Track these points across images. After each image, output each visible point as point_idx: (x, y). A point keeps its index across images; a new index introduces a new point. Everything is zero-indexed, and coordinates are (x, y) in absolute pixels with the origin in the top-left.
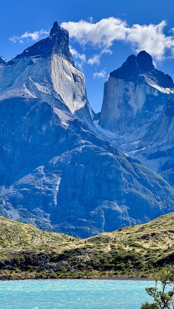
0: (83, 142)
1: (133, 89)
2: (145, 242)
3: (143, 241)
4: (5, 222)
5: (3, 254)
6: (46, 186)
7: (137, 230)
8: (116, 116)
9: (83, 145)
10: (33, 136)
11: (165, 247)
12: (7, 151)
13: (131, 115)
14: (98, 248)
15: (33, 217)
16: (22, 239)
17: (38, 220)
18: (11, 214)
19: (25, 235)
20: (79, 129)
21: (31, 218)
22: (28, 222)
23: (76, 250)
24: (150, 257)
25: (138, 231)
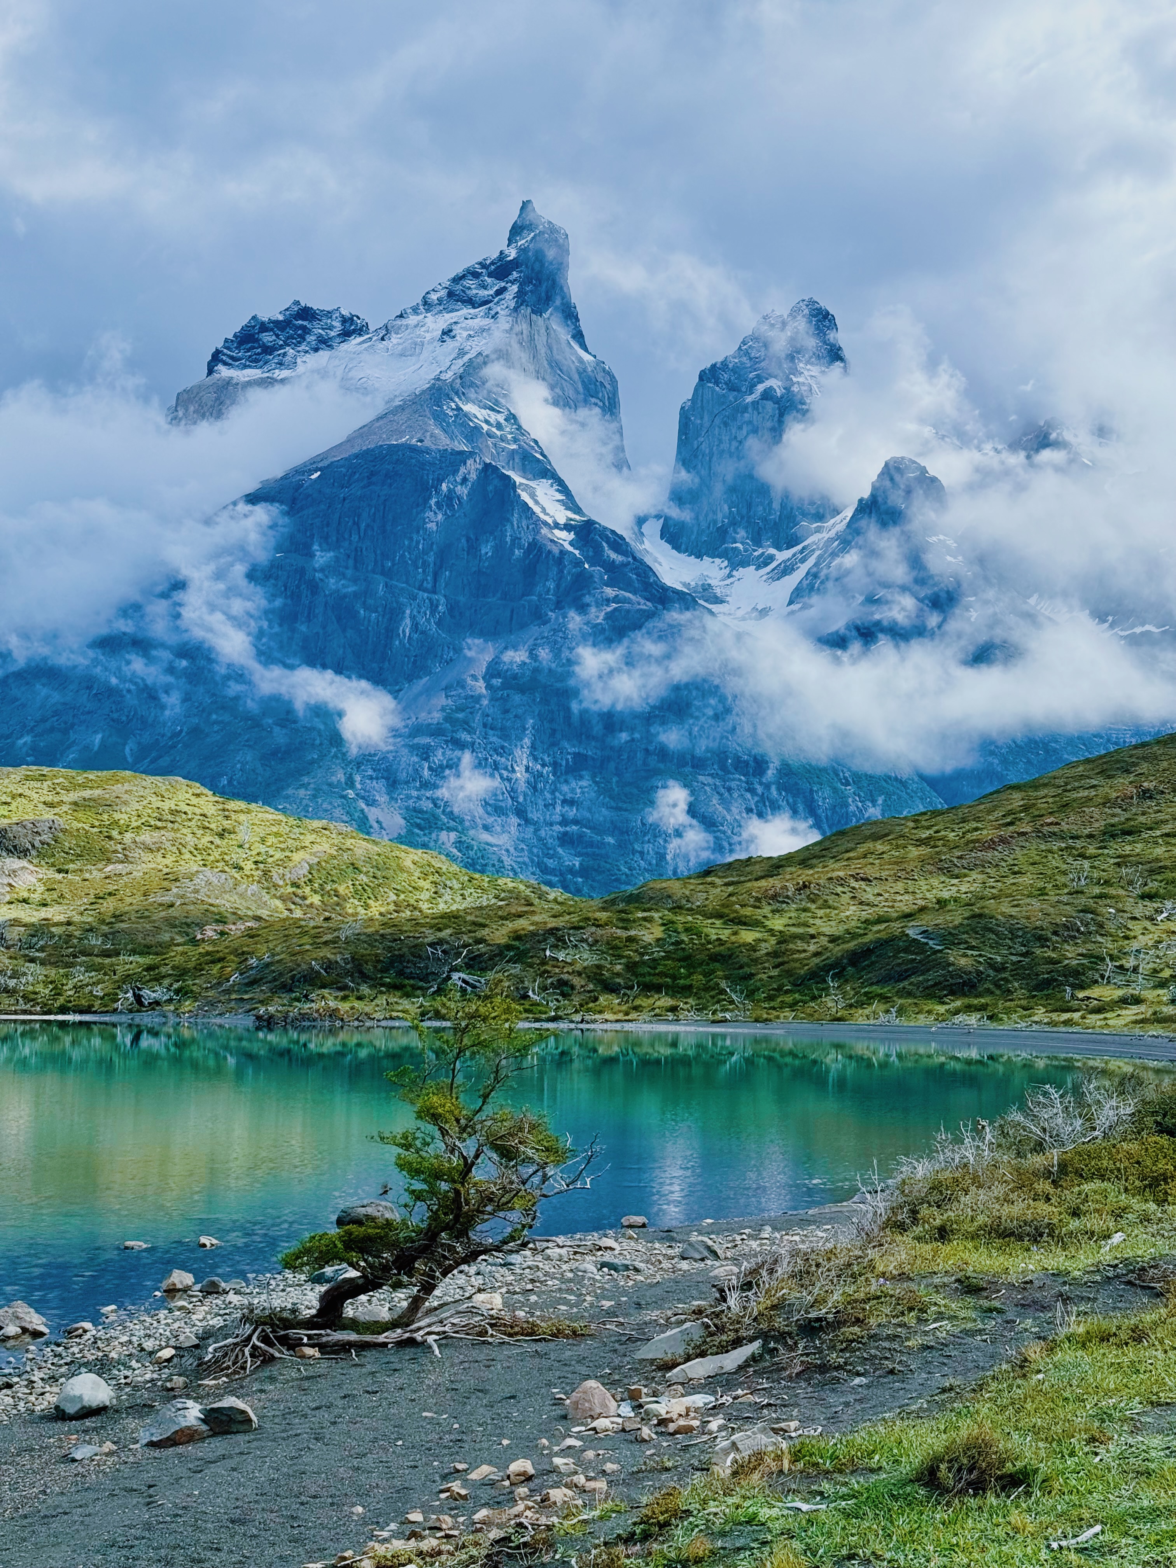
0: (610, 592)
1: (769, 424)
2: (773, 912)
3: (770, 908)
4: (349, 843)
5: (318, 941)
6: (491, 732)
7: (759, 874)
8: (715, 513)
9: (608, 601)
10: (451, 571)
11: (832, 928)
12: (369, 621)
13: (765, 509)
14: (622, 928)
15: (449, 829)
16: (402, 896)
17: (464, 838)
18: (381, 819)
19: (413, 884)
20: (599, 550)
21: (445, 832)
22: (432, 844)
23: (553, 931)
24: (786, 959)
25: (762, 877)
